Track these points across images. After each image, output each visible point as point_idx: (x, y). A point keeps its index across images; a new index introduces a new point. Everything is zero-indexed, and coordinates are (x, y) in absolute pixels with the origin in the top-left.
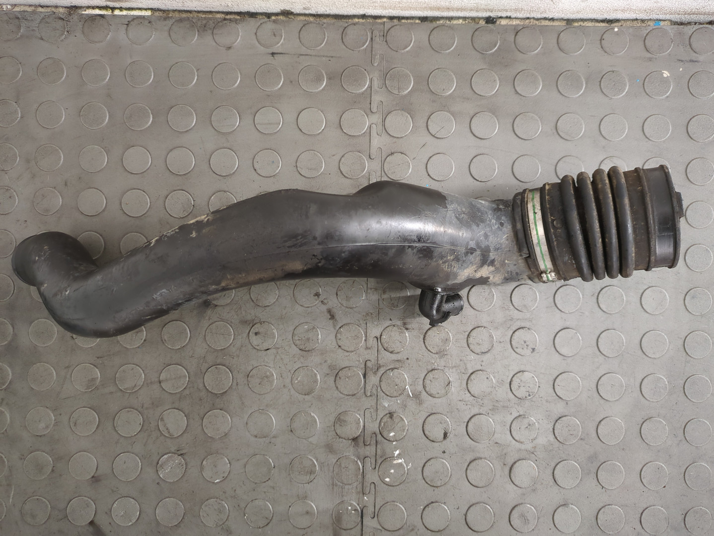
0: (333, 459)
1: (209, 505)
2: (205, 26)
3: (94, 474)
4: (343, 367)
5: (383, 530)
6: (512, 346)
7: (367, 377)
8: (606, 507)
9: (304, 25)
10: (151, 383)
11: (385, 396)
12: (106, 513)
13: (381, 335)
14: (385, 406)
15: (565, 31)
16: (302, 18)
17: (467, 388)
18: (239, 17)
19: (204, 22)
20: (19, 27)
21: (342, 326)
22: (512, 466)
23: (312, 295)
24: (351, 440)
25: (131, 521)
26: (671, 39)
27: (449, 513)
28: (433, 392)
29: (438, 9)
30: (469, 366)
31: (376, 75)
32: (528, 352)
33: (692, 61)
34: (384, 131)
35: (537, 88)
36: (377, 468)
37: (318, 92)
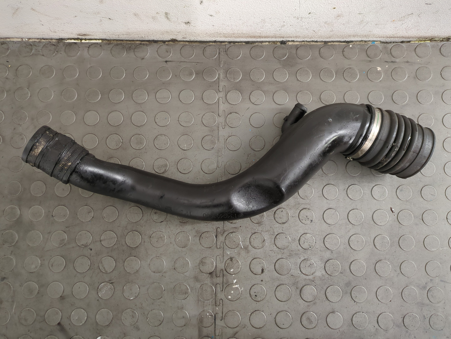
0: (198, 285)
1: (127, 313)
2: (130, 48)
3: (62, 295)
4: (204, 232)
5: (228, 327)
6: (299, 219)
7: (217, 237)
8: (357, 313)
9: (183, 46)
10: (96, 241)
11: (228, 248)
12: (68, 318)
14: (228, 254)
15: (323, 47)
16: (182, 43)
17: (275, 243)
18: (148, 43)
19: (130, 45)
20: (32, 50)
22: (302, 289)
24: (208, 274)
25: (81, 323)
26: (381, 50)
27: (266, 317)
28: (255, 245)
29: (255, 37)
30: (275, 230)
31: (221, 72)
32: (309, 222)
33: (392, 62)
34: (226, 101)
35: (309, 77)
36: (224, 290)
37: (190, 82)
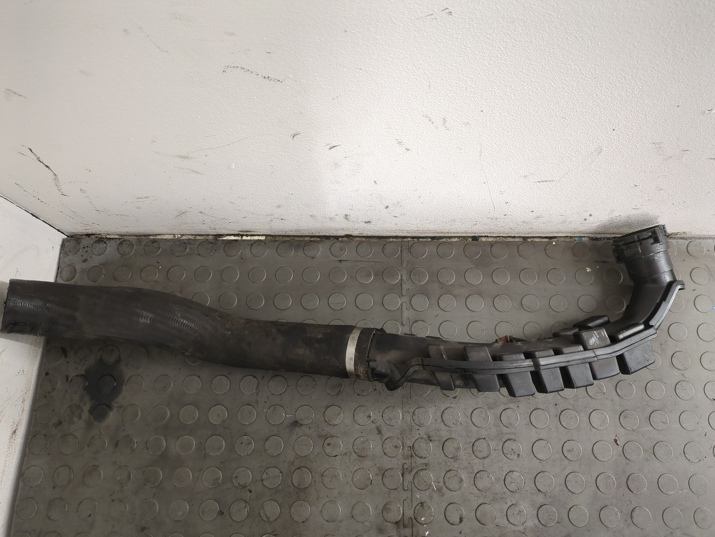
4: (388, 468)
6: (503, 453)
7: (404, 476)
9: (359, 244)
10: (256, 481)
11: (417, 490)
13: (413, 445)
14: (417, 498)
15: (522, 244)
16: (358, 239)
17: (475, 484)
18: (319, 239)
19: (299, 243)
21: (386, 439)
23: (366, 417)
24: (394, 523)
26: (589, 248)
28: (451, 487)
29: (442, 232)
30: (475, 467)
31: (404, 272)
32: (515, 457)
34: (411, 307)
35: (507, 279)
37: (368, 284)
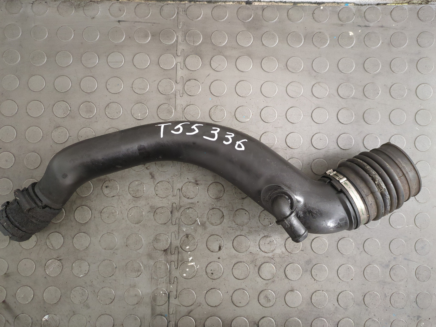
0: (152, 263)
1: (76, 290)
2: (79, 5)
3: (6, 272)
4: (159, 207)
5: (182, 306)
7: (173, 213)
8: (317, 292)
9: (138, 5)
11: (184, 225)
12: (13, 296)
13: (182, 188)
14: (184, 231)
15: (292, 9)
16: (137, 1)
17: (233, 219)
21: (158, 183)
22: (260, 266)
24: (163, 251)
25: (28, 301)
26: (354, 13)
27: (222, 295)
28: (213, 222)
30: (234, 206)
31: (180, 34)
33: (366, 26)
34: (185, 67)
35: (275, 42)
36: (178, 268)
37: (146, 44)
